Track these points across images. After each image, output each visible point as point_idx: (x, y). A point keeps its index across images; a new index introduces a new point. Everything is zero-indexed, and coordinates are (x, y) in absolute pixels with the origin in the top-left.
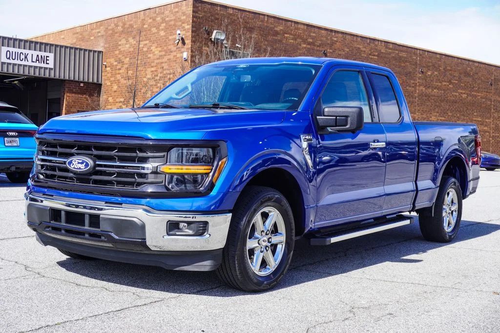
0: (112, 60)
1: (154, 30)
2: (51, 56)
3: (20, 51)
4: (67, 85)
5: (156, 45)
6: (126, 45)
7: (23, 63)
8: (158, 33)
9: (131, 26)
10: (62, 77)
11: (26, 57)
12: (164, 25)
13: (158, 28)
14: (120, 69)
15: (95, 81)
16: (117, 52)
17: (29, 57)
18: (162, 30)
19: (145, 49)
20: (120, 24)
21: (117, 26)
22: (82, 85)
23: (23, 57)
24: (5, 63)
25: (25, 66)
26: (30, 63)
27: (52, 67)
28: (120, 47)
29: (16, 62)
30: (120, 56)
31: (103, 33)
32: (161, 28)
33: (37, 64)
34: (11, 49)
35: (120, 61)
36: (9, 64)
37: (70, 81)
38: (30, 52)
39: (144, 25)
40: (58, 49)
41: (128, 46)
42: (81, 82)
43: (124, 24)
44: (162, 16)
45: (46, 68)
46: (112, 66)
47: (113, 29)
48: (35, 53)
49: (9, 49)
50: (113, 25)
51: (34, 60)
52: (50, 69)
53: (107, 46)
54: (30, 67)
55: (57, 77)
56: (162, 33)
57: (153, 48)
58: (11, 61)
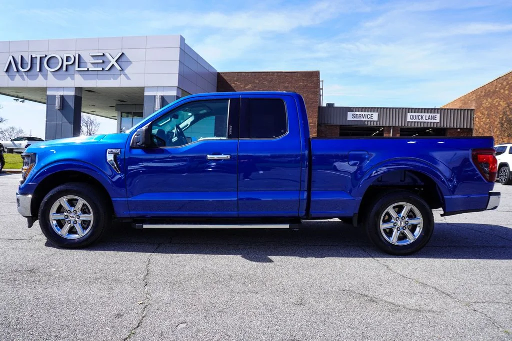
0: (479, 114)
1: (502, 91)
2: (438, 115)
3: (418, 114)
4: (449, 131)
5: (503, 100)
6: (486, 103)
7: (420, 121)
8: (504, 92)
9: (489, 91)
10: (445, 127)
11: (422, 117)
12: (508, 86)
13: (504, 89)
14: (483, 119)
15: (469, 127)
16: (482, 108)
17: (424, 118)
18: (507, 90)
19: (497, 104)
20: (484, 91)
21: (482, 92)
22: (459, 130)
23: (420, 117)
24: (409, 122)
25: (421, 122)
26: (425, 120)
27: (439, 121)
28: (483, 105)
29: (416, 120)
30: (483, 111)
31: (474, 98)
32: (506, 89)
33: (429, 121)
34: (413, 114)
35: (482, 114)
36: (412, 122)
37: (450, 128)
38: (424, 114)
39: (496, 88)
40: (443, 111)
41: (487, 104)
42: (459, 129)
43: (485, 90)
44: (507, 81)
45: (434, 123)
46: (479, 117)
47: (480, 95)
48: (428, 115)
49: (411, 114)
50: (480, 92)
51: (427, 118)
52: (437, 123)
53: (476, 105)
54: (424, 122)
55: (442, 126)
56: (507, 92)
57: (501, 103)
58: (413, 120)
